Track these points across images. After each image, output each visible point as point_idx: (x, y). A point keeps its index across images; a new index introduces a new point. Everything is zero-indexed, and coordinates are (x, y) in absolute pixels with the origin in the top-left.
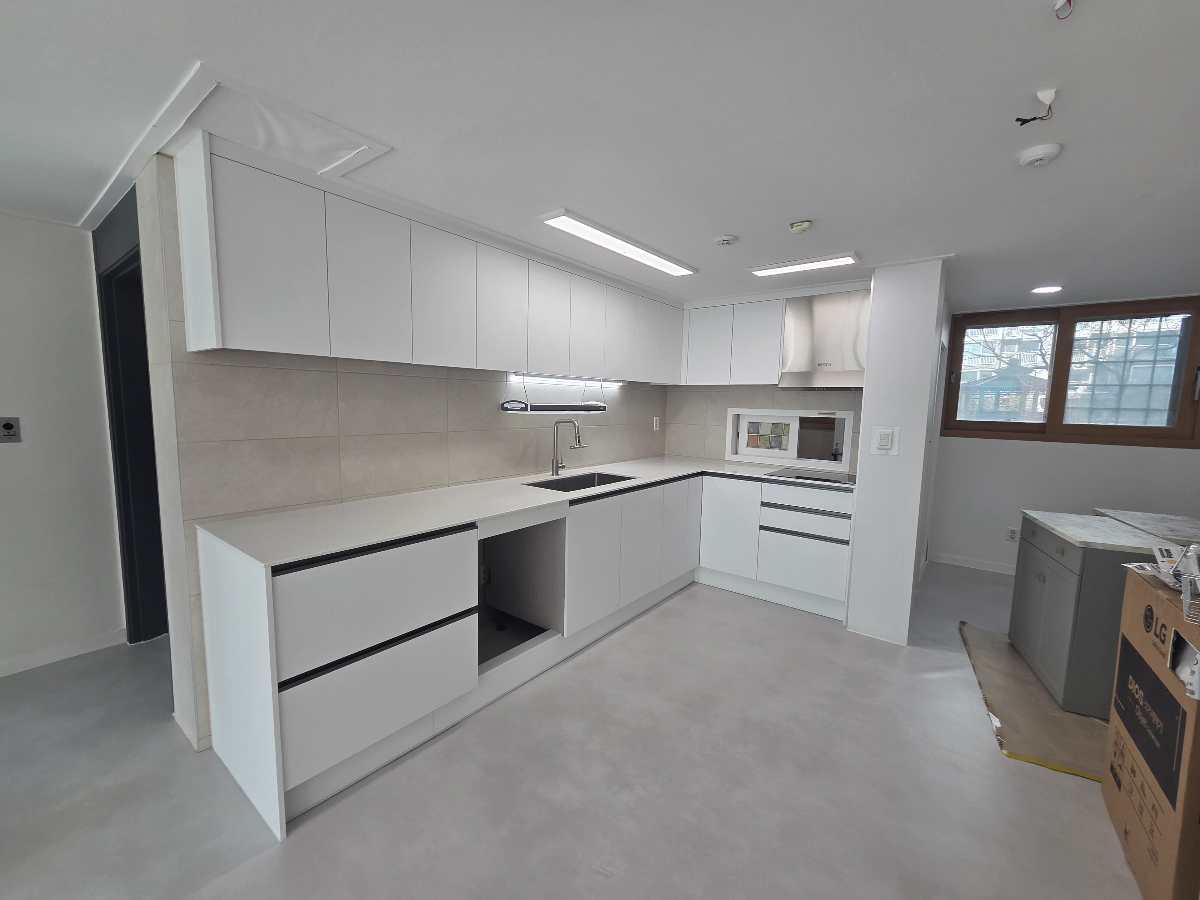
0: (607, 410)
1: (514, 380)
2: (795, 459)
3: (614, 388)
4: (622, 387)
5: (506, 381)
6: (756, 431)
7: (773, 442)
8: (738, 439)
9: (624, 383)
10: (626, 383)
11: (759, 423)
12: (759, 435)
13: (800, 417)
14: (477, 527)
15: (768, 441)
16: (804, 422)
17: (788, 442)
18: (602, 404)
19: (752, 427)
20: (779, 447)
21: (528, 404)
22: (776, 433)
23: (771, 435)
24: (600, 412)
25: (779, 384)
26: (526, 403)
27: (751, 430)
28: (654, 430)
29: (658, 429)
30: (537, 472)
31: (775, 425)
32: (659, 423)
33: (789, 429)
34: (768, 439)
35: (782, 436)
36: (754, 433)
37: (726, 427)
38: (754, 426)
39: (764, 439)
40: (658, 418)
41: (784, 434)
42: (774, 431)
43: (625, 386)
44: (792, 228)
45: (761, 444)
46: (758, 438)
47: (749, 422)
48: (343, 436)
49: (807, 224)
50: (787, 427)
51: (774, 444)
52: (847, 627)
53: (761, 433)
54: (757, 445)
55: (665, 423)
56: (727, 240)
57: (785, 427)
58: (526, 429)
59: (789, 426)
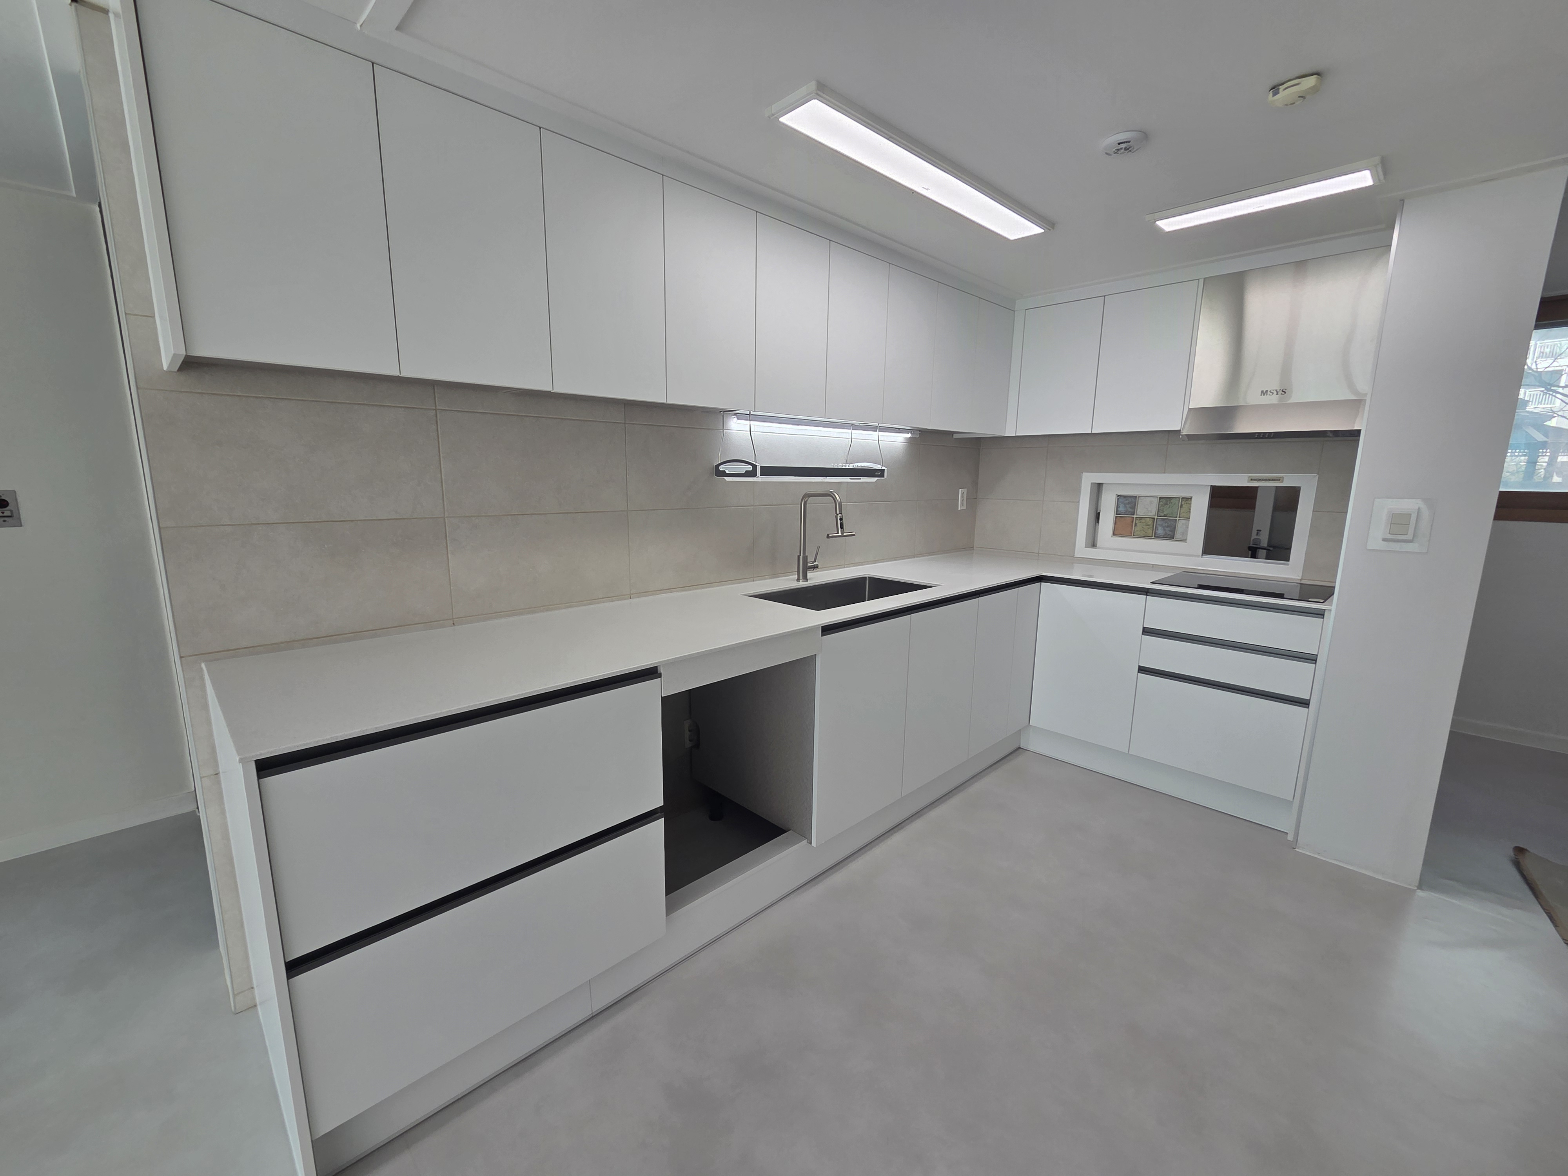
0: (887, 476)
1: (736, 426)
2: (1198, 556)
3: (899, 440)
4: (910, 441)
5: (723, 429)
6: (1130, 510)
7: (1160, 528)
8: (1098, 522)
9: (914, 434)
10: (917, 434)
11: (1136, 497)
12: (1135, 516)
13: (1211, 486)
14: (660, 676)
15: (1151, 526)
16: (1220, 495)
17: (1188, 528)
18: (879, 467)
19: (1123, 503)
20: (1170, 535)
21: (756, 464)
22: (1165, 513)
23: (1156, 517)
24: (874, 479)
25: (1182, 429)
26: (754, 463)
27: (1122, 509)
28: (959, 509)
29: (965, 508)
30: (774, 575)
31: (1165, 501)
32: (967, 499)
33: (1191, 506)
34: (1150, 523)
35: (1178, 518)
36: (1127, 513)
37: (1079, 504)
38: (1127, 502)
39: (1144, 522)
40: (965, 490)
41: (1181, 516)
42: (1163, 509)
43: (915, 438)
44: (1274, 95)
45: (1137, 531)
46: (1133, 522)
47: (1118, 496)
48: (450, 517)
49: (1311, 81)
50: (1186, 503)
51: (1162, 532)
52: (1296, 845)
53: (1138, 513)
54: (1131, 533)
55: (976, 498)
56: (1126, 142)
57: (1183, 503)
58: (756, 506)
59: (1191, 501)
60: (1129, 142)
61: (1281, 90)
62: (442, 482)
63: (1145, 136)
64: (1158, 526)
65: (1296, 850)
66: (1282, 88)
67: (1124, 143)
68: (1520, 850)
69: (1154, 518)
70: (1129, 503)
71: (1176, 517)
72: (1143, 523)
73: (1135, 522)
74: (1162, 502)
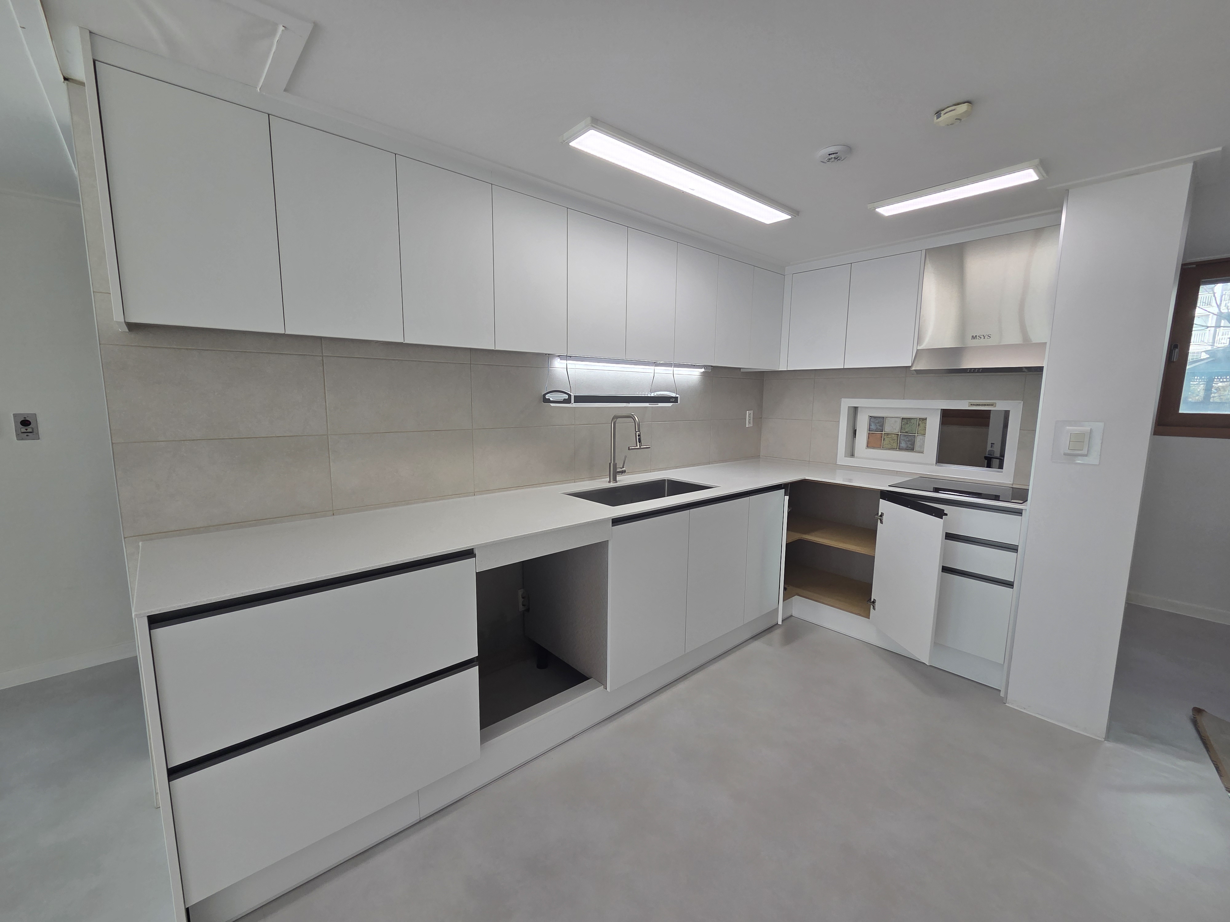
0: (681, 401)
1: (559, 365)
2: (932, 465)
3: (693, 374)
4: (704, 374)
5: (550, 367)
6: (879, 427)
7: (902, 442)
8: (855, 437)
9: (707, 369)
10: (710, 369)
11: (883, 417)
12: (883, 433)
13: (941, 409)
14: (475, 556)
15: (896, 441)
16: (948, 416)
17: (924, 442)
18: (674, 395)
19: (874, 422)
20: (911, 448)
22: (907, 430)
23: (899, 433)
24: (670, 404)
25: (912, 365)
26: (570, 393)
27: (873, 427)
28: (747, 426)
29: (752, 426)
30: (592, 478)
31: (906, 421)
32: (753, 418)
33: (926, 425)
34: (896, 438)
35: (916, 435)
36: (877, 430)
37: (839, 423)
38: (877, 421)
39: (891, 437)
40: (751, 412)
41: (918, 433)
42: (905, 427)
43: (708, 372)
44: (938, 118)
45: (886, 444)
46: (882, 437)
47: (870, 417)
48: (331, 435)
49: (964, 108)
50: (923, 423)
51: (905, 445)
52: (1006, 702)
53: (886, 430)
54: (881, 446)
55: (761, 418)
56: (835, 153)
57: (920, 422)
58: (576, 425)
59: (926, 421)
60: (837, 153)
61: (942, 115)
62: (326, 409)
63: (850, 149)
64: (901, 440)
65: (1007, 704)
66: (943, 112)
67: (833, 154)
68: (1198, 711)
69: (898, 435)
70: (878, 423)
71: (915, 434)
72: (889, 438)
73: (884, 437)
74: (904, 421)
